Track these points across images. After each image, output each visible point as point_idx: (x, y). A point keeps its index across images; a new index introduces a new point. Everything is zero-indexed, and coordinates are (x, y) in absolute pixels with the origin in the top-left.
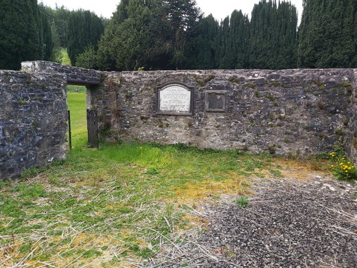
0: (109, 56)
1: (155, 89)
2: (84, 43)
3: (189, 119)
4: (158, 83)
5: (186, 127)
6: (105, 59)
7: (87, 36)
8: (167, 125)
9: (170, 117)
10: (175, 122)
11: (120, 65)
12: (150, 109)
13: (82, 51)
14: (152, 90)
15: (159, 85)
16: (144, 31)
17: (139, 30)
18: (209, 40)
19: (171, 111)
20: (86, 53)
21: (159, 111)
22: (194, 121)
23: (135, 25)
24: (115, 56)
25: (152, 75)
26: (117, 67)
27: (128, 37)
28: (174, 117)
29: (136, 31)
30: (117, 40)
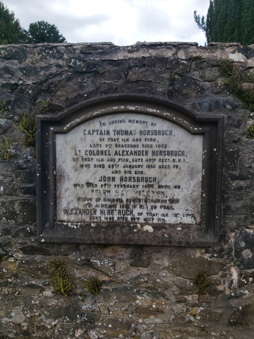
1: (30, 127)
3: (202, 260)
4: (43, 101)
5: (184, 290)
8: (96, 287)
9: (108, 252)
10: (134, 272)
12: (12, 215)
14: (19, 132)
15: (52, 108)
19: (111, 225)
21: (56, 224)
22: (222, 267)
25: (14, 65)
28: (125, 253)
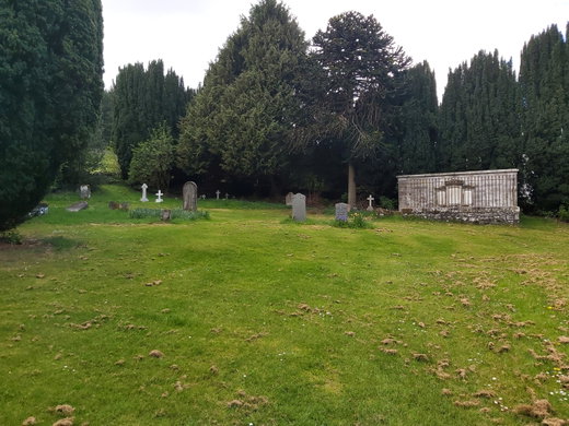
0: (207, 146)
2: (149, 122)
6: (199, 151)
7: (157, 108)
11: (230, 164)
13: (145, 138)
16: (284, 95)
17: (273, 93)
18: (424, 110)
20: (155, 141)
23: (264, 84)
24: (221, 147)
26: (224, 167)
27: (250, 105)
29: (267, 93)
30: (225, 113)
